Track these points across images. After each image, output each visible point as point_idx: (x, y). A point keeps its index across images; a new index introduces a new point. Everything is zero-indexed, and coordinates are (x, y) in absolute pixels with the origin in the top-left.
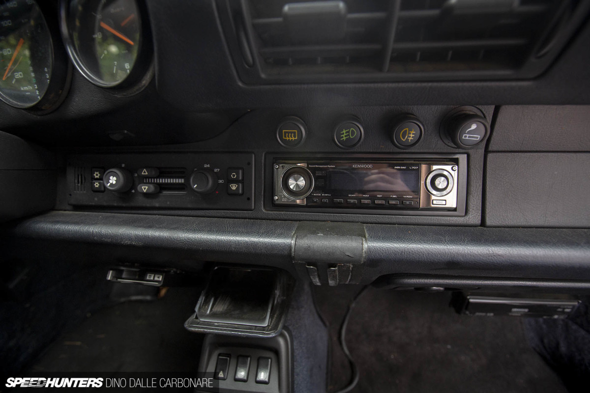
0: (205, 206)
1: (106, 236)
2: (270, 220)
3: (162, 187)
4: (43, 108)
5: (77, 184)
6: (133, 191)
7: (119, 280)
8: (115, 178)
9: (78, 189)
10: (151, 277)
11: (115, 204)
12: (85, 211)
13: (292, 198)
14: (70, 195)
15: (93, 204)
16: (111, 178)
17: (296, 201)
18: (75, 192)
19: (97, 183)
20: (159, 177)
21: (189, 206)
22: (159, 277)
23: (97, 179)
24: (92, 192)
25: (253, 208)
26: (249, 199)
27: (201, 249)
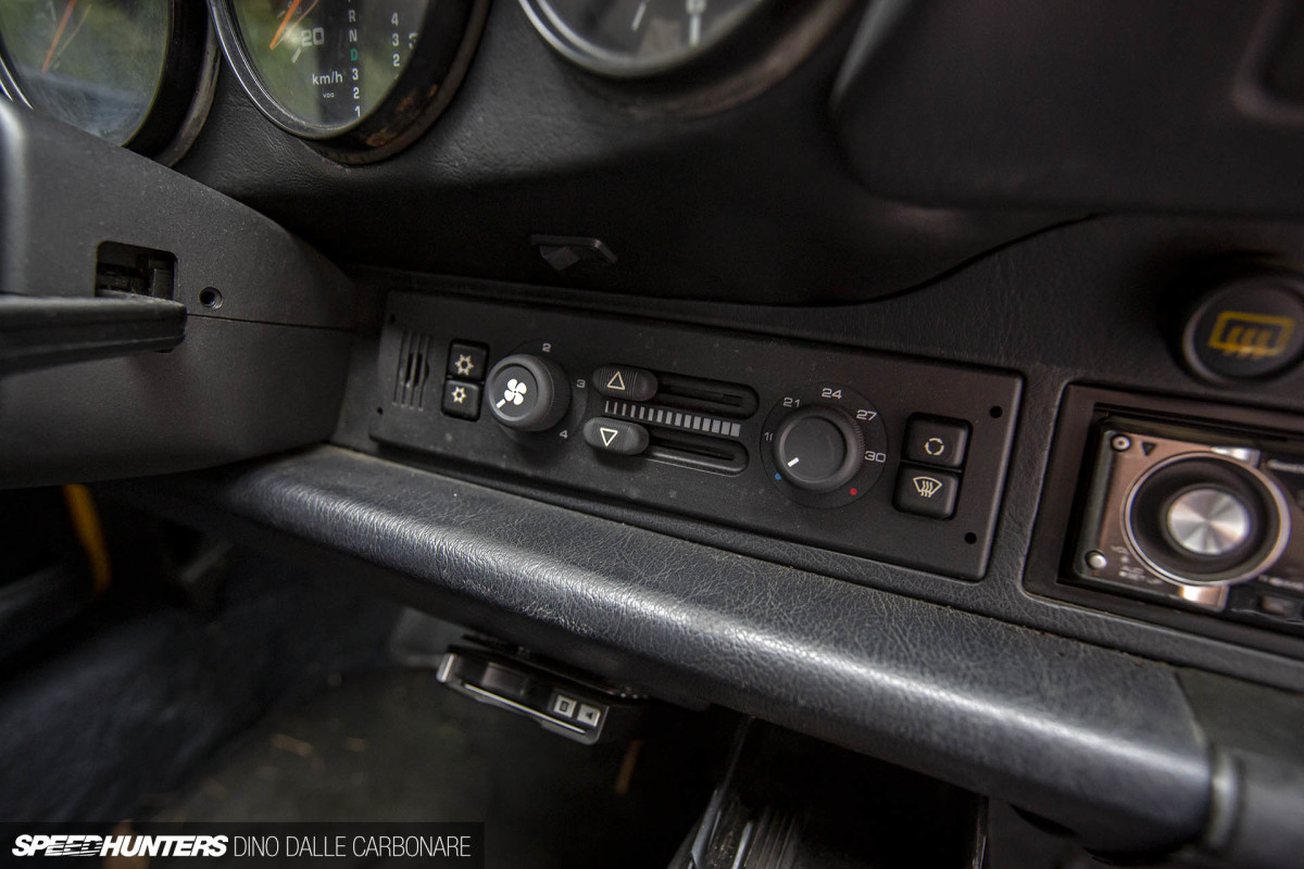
0: (797, 529)
1: (480, 574)
2: (1043, 630)
3: (658, 438)
4: (370, 142)
5: (402, 383)
6: (564, 434)
7: (469, 687)
8: (523, 388)
9: (404, 397)
10: (564, 706)
11: (503, 465)
12: (408, 465)
13: (1164, 574)
14: (380, 411)
15: (439, 450)
16: (512, 383)
17: (1176, 589)
18: (395, 404)
19: (462, 391)
20: (653, 403)
21: (743, 519)
22: (590, 716)
23: (462, 378)
24: (442, 414)
25: (981, 572)
26: (971, 538)
27: (802, 702)
